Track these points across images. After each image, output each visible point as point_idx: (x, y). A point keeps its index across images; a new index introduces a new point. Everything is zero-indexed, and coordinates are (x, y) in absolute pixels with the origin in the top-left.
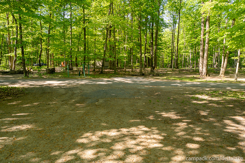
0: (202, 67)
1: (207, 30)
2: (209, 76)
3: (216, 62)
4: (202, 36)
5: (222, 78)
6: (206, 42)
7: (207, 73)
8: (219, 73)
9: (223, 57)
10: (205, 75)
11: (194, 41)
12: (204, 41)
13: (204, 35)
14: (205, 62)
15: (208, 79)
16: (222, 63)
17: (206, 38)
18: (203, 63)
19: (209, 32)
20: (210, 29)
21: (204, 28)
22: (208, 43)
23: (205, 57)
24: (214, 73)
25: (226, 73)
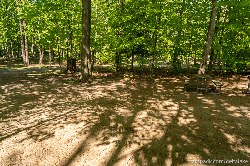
0: (25, 57)
1: (25, 28)
2: (32, 64)
3: (34, 52)
4: (21, 31)
5: (41, 65)
6: (25, 37)
7: (30, 61)
8: (39, 62)
9: (40, 49)
10: (29, 63)
11: (15, 35)
12: (24, 36)
13: (23, 31)
14: (27, 53)
15: (32, 66)
16: (40, 53)
17: (25, 34)
18: (25, 54)
19: (27, 30)
20: (27, 27)
21: (22, 26)
22: (27, 38)
23: (26, 49)
24: (35, 61)
25: (44, 62)
